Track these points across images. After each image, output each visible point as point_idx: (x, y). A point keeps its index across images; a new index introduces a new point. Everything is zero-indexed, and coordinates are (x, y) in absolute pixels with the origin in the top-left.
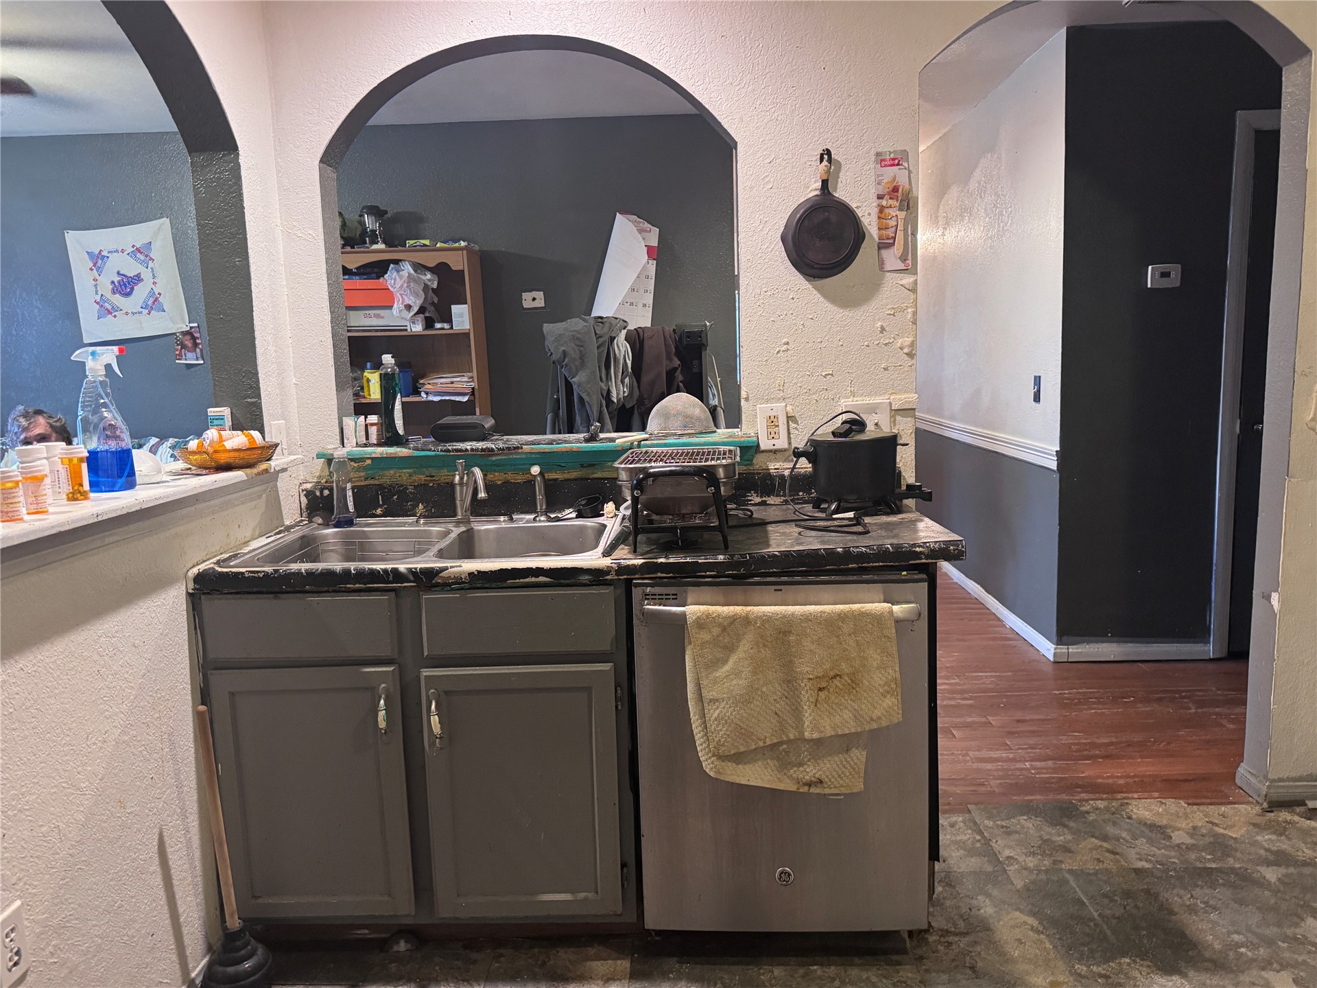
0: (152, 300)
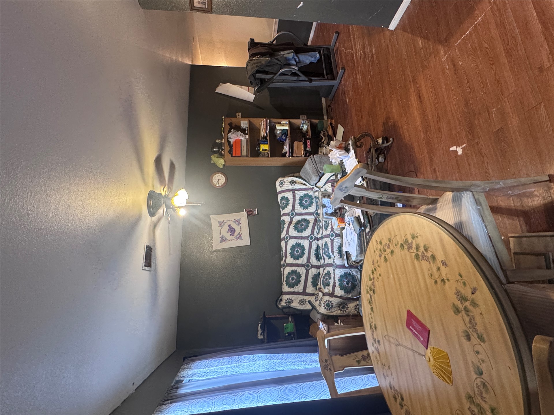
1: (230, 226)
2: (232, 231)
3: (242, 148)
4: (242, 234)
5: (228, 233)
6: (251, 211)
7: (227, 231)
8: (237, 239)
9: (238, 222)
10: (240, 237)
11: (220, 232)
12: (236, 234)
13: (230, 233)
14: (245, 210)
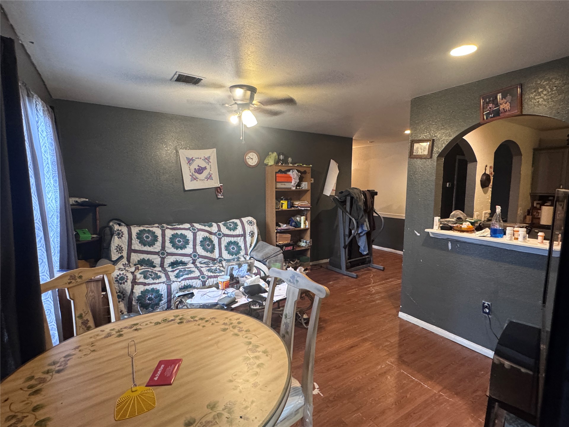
0: (209, 176)
1: (205, 168)
2: (200, 170)
3: (283, 183)
4: (197, 181)
5: (197, 166)
6: (221, 191)
7: (199, 166)
8: (191, 176)
9: (209, 177)
10: (194, 179)
11: (198, 158)
12: (196, 174)
13: (198, 169)
14: (222, 185)
